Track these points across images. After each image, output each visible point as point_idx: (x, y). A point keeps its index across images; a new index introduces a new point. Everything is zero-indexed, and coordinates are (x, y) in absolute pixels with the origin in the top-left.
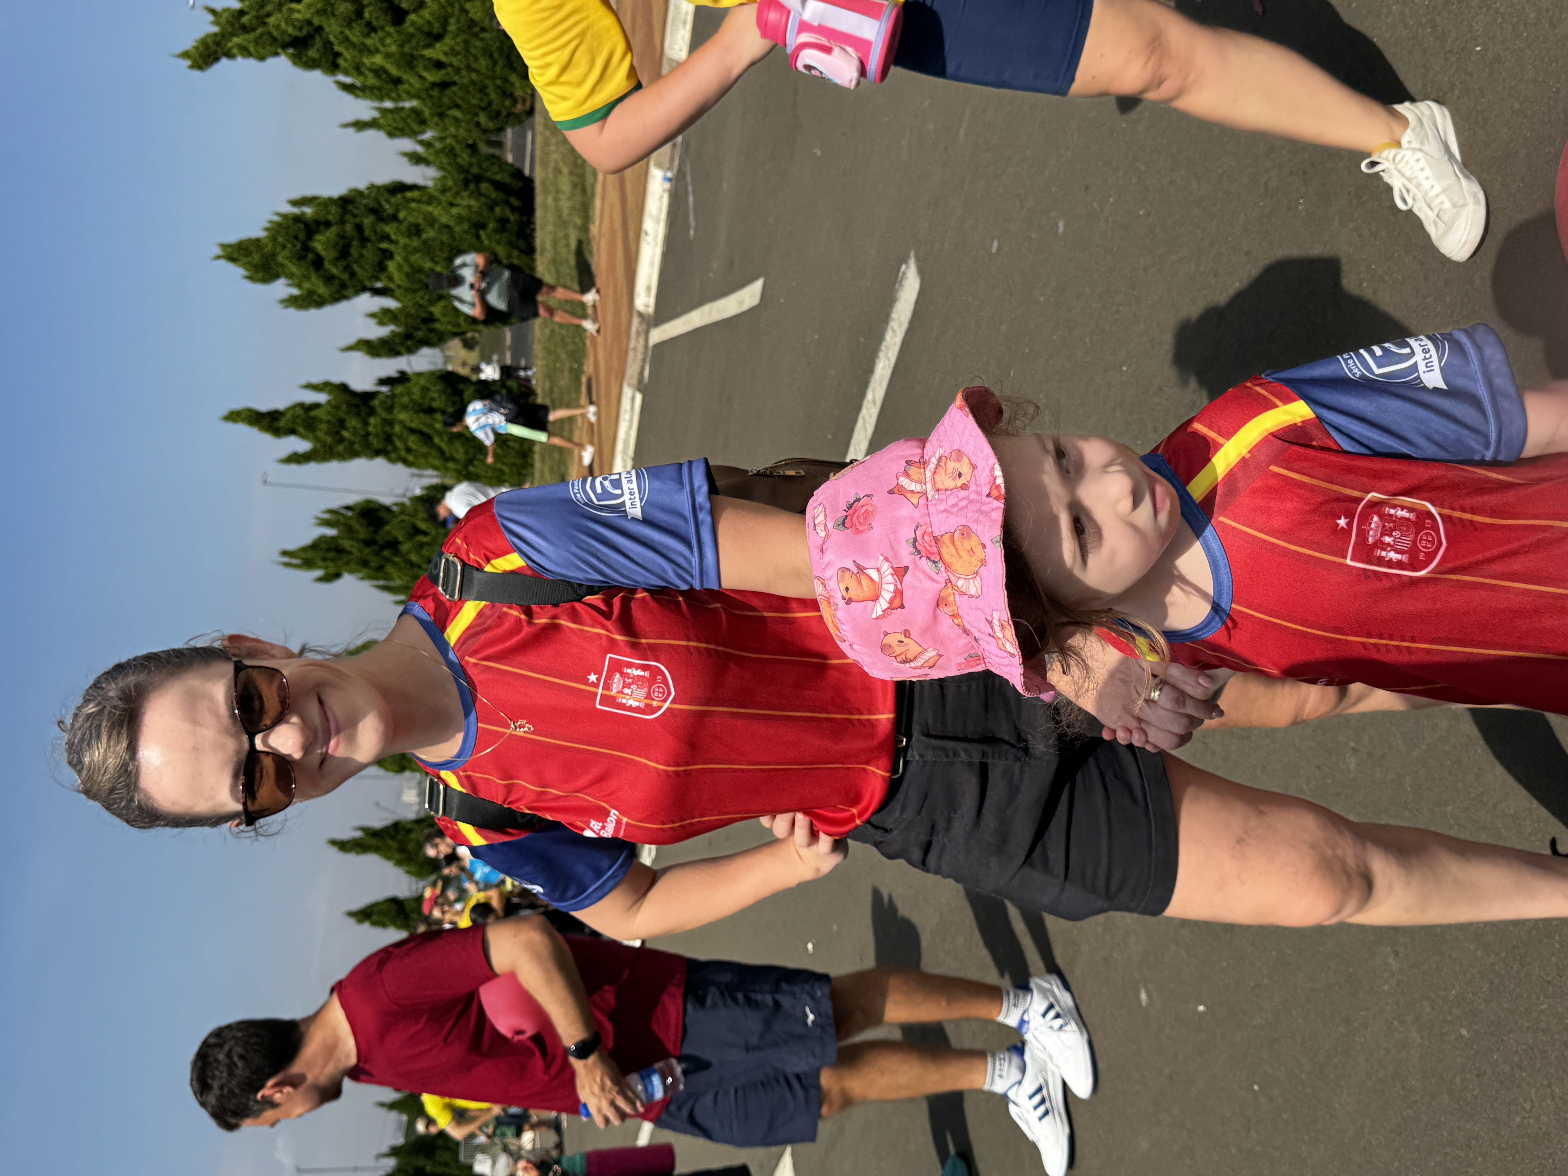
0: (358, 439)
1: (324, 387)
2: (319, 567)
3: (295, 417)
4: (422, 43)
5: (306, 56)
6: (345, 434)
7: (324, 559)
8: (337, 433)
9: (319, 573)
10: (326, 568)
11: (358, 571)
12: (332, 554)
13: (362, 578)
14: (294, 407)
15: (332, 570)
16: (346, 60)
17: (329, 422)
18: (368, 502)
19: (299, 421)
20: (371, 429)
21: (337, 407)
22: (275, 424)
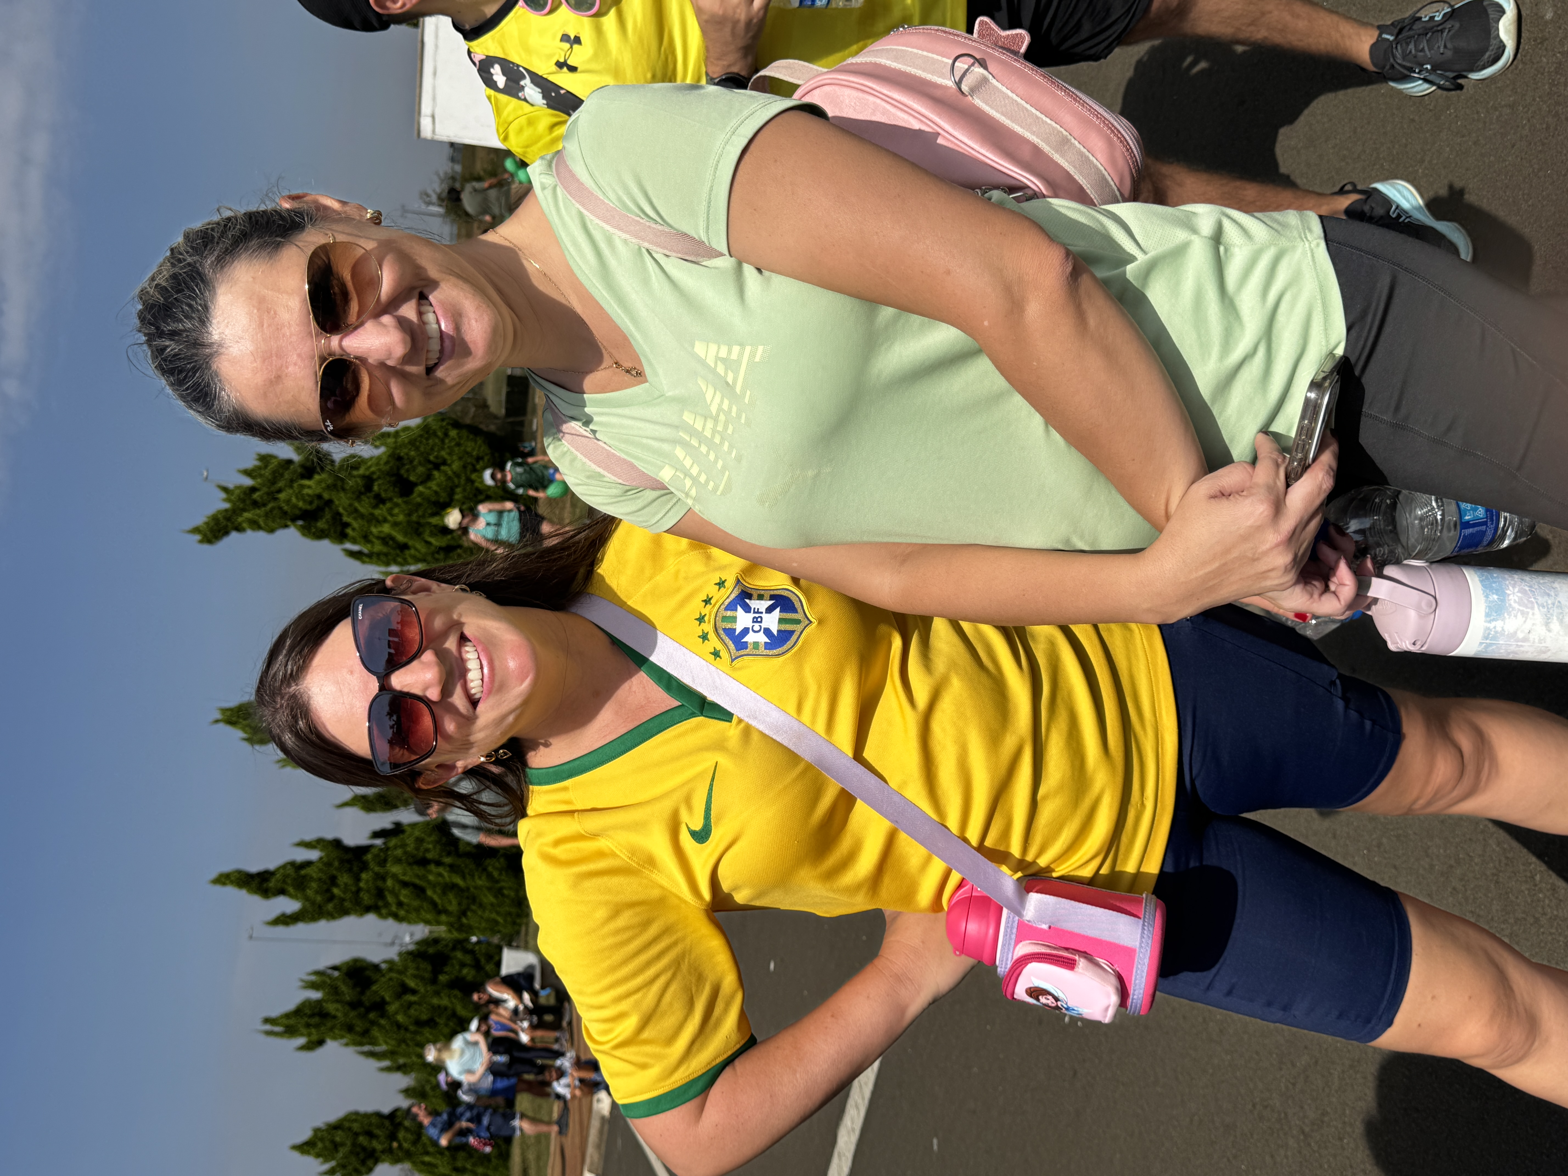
0: (348, 896)
1: (319, 843)
2: (302, 1035)
3: (286, 876)
4: (430, 511)
5: (316, 527)
6: (336, 891)
7: (308, 1026)
8: (328, 890)
9: (301, 1041)
10: (309, 1035)
11: (342, 1037)
12: (316, 1020)
13: (347, 1045)
14: (284, 867)
15: (315, 1037)
16: (354, 529)
17: (320, 879)
18: (356, 961)
19: (289, 881)
20: (362, 885)
21: (329, 864)
22: (265, 885)
